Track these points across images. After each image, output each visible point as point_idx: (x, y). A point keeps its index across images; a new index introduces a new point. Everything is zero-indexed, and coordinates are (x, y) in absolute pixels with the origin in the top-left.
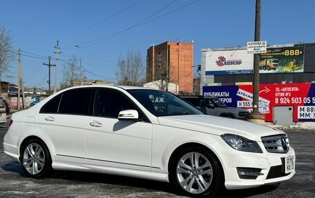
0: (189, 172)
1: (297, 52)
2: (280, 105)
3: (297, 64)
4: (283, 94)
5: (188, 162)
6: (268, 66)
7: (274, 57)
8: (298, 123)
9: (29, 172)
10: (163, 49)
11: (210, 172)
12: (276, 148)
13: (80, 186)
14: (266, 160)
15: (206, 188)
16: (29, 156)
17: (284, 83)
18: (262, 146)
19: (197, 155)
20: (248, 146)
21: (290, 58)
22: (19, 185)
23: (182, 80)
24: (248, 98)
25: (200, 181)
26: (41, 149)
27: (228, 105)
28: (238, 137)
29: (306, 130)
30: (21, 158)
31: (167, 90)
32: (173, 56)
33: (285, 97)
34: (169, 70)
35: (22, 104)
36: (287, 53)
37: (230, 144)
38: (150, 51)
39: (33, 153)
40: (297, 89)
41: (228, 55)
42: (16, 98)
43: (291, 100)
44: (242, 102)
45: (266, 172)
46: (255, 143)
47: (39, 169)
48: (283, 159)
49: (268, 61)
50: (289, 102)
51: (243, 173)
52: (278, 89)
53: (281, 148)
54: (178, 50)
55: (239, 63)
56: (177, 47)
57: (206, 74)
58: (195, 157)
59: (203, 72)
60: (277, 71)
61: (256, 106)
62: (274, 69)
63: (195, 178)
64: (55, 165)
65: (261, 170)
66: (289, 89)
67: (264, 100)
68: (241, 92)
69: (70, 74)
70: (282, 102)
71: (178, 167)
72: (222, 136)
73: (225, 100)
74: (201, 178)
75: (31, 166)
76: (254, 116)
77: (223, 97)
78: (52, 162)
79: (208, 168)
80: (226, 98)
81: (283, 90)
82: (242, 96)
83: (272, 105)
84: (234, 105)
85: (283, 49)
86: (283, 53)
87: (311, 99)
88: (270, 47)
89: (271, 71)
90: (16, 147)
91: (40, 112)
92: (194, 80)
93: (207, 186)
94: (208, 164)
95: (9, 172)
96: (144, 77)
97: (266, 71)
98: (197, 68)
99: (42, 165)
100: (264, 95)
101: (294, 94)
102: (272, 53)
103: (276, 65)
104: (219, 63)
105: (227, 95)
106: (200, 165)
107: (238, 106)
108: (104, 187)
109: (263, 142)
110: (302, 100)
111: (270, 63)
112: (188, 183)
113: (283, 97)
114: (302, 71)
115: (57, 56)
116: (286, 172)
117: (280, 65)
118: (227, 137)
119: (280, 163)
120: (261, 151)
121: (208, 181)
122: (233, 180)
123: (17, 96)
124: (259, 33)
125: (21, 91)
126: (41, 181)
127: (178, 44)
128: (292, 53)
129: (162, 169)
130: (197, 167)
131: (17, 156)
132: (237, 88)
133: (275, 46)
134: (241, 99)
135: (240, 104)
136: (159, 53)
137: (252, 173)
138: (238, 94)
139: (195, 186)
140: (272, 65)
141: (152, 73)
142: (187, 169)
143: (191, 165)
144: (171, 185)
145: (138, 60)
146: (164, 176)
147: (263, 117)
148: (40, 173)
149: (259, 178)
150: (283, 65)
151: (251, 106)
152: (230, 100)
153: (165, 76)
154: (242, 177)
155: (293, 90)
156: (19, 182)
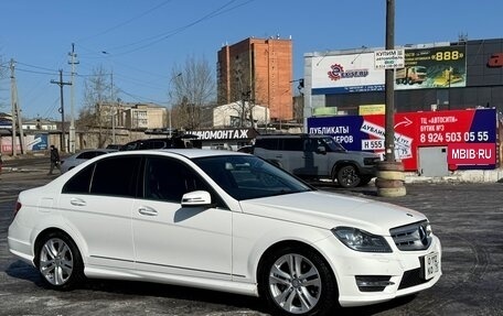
0: (287, 282)
1: (456, 55)
2: (428, 144)
3: (456, 73)
4: (432, 127)
5: (285, 268)
6: (410, 79)
7: (419, 63)
8: (456, 172)
9: (50, 280)
10: (243, 50)
11: (317, 282)
12: (412, 243)
13: (127, 303)
14: (397, 263)
15: (313, 305)
16: (49, 258)
17: (434, 107)
18: (391, 242)
19: (299, 258)
20: (372, 244)
21: (445, 64)
22: (37, 303)
23: (275, 100)
24: (378, 135)
25: (303, 295)
26: (67, 248)
27: (347, 146)
28: (357, 231)
29: (469, 182)
30: (37, 260)
31: (251, 116)
32: (259, 62)
33: (436, 132)
34: (253, 84)
35: (19, 148)
36: (439, 57)
37: (344, 241)
38: (222, 54)
39: (55, 253)
40: (453, 119)
41: (346, 62)
42: (10, 138)
43: (444, 137)
44: (370, 141)
45: (397, 280)
46: (381, 239)
47: (64, 276)
48: (422, 259)
49: (410, 70)
50: (441, 139)
51: (364, 284)
52: (424, 120)
53: (419, 243)
54: (267, 52)
55: (364, 74)
56: (266, 46)
57: (313, 94)
58: (296, 262)
59: (307, 91)
60: (424, 85)
61: (389, 151)
62: (420, 83)
63: (295, 291)
64: (89, 270)
65: (389, 277)
66: (442, 119)
67: (403, 137)
68: (367, 127)
69: (95, 96)
70: (431, 139)
71: (272, 275)
72: (333, 230)
73: (342, 139)
74: (304, 290)
75: (53, 272)
76: (388, 166)
77: (340, 135)
78: (83, 267)
79: (315, 277)
80: (344, 135)
81: (433, 121)
82: (368, 131)
83: (416, 145)
84: (356, 146)
85: (434, 51)
86: (433, 57)
87: (476, 135)
88: (413, 47)
89: (415, 86)
90: (28, 244)
91: (63, 192)
92: (294, 98)
93: (314, 302)
94: (314, 271)
95: (18, 281)
96: (214, 98)
97: (408, 87)
98: (298, 84)
99: (70, 271)
100: (402, 130)
101: (449, 128)
102: (415, 56)
103: (422, 77)
104: (333, 76)
105: (346, 131)
106: (303, 271)
107: (363, 148)
108: (163, 303)
109: (393, 236)
110: (462, 136)
111: (413, 73)
112: (287, 298)
113: (433, 133)
114: (463, 84)
115: (74, 68)
116: (427, 278)
117: (428, 76)
118: (341, 232)
119: (418, 265)
120: (389, 250)
121: (314, 295)
122: (350, 294)
123: (11, 135)
124: (392, 37)
125: (17, 125)
126: (69, 295)
127: (267, 42)
128: (447, 56)
129: (248, 277)
130: (299, 275)
131: (31, 258)
132: (361, 119)
133: (420, 46)
134: (367, 136)
135: (366, 144)
136: (237, 58)
137: (377, 282)
138: (362, 130)
139: (297, 302)
140: (416, 76)
141: (226, 91)
142: (285, 279)
143: (289, 273)
144: (262, 301)
145: (203, 72)
146: (251, 288)
147: (402, 168)
148: (66, 283)
149: (388, 288)
150: (434, 75)
151: (383, 147)
152: (350, 139)
153: (247, 95)
154: (363, 289)
155: (447, 120)
156: (36, 299)
